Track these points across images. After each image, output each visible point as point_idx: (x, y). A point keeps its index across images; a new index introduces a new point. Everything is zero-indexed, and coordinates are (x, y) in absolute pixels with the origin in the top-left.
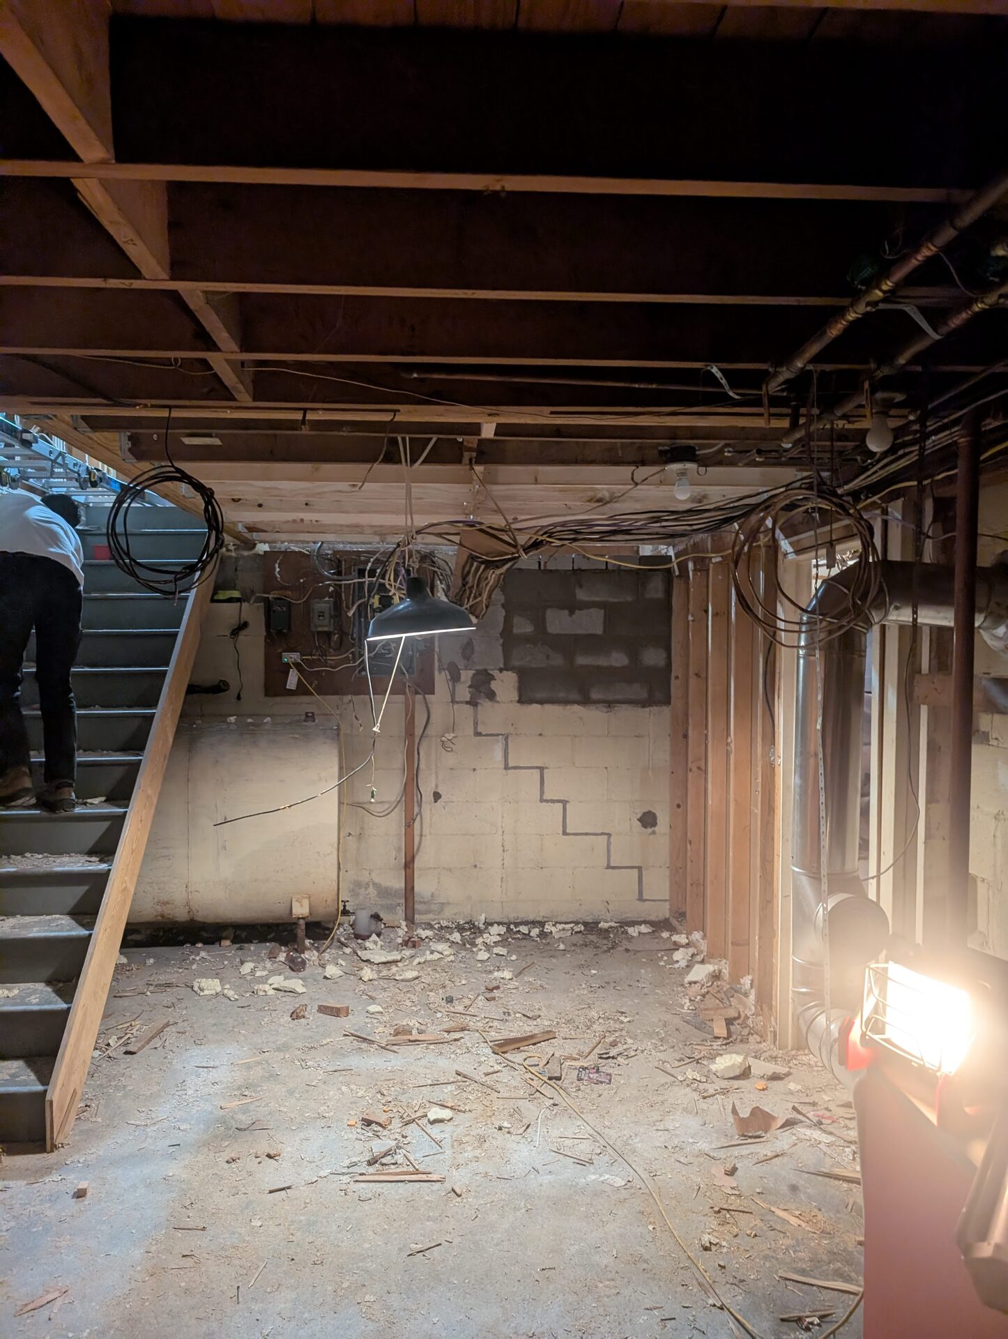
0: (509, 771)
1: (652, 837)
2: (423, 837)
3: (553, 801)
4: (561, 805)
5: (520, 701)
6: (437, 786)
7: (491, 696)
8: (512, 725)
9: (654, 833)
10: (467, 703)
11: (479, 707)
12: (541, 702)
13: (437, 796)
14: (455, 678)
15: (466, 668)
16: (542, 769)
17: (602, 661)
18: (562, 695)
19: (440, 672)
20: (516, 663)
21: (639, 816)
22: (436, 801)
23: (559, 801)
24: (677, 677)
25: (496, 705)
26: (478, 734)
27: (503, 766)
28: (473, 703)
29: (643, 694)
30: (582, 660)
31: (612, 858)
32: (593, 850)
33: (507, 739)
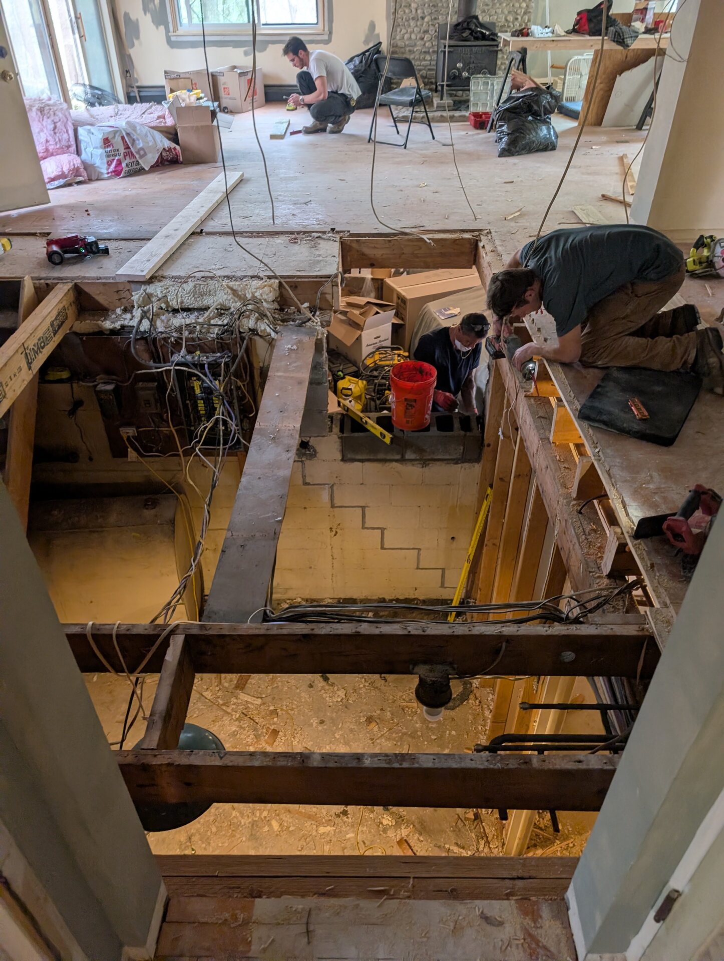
0: (335, 509)
3: (373, 528)
4: (380, 531)
5: (342, 460)
8: (337, 477)
11: (305, 464)
12: (361, 461)
16: (363, 507)
23: (378, 528)
25: (322, 463)
26: (306, 484)
27: (330, 506)
28: (300, 461)
31: (421, 563)
32: (405, 558)
33: (332, 487)
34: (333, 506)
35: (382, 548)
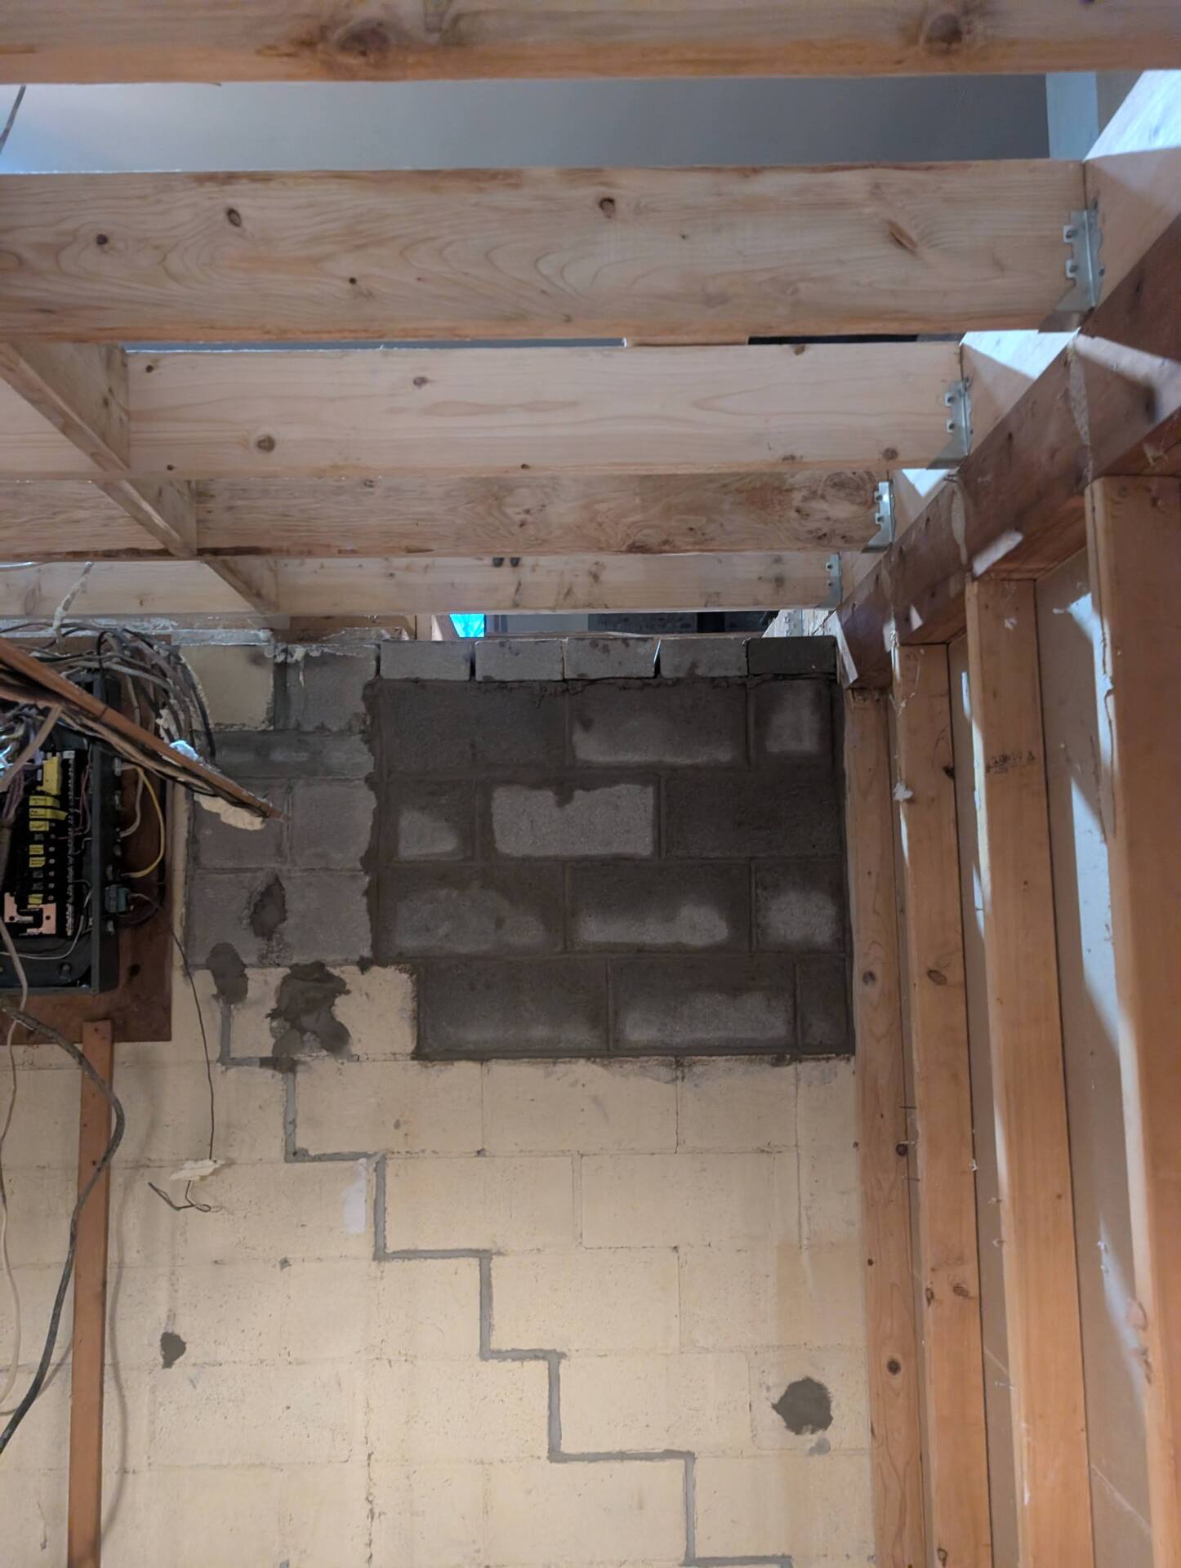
0: (388, 1266)
1: (817, 1459)
2: (130, 1477)
3: (519, 1356)
4: (541, 1367)
5: (419, 1055)
6: (172, 1316)
7: (336, 1040)
8: (397, 1125)
9: (822, 1448)
10: (264, 1062)
11: (301, 1077)
12: (481, 1056)
13: (172, 1347)
14: (231, 990)
15: (263, 961)
16: (483, 1256)
17: (652, 932)
18: (540, 1032)
19: (188, 974)
20: (407, 942)
21: (776, 1395)
22: (168, 1363)
23: (536, 1355)
24: (869, 977)
25: (350, 1067)
26: (295, 1155)
27: (369, 1251)
28: (282, 1062)
29: (777, 1027)
30: (595, 931)
31: (700, 1533)
32: (641, 1507)
33: (380, 1169)
34: (380, 1254)
35: (556, 1454)
